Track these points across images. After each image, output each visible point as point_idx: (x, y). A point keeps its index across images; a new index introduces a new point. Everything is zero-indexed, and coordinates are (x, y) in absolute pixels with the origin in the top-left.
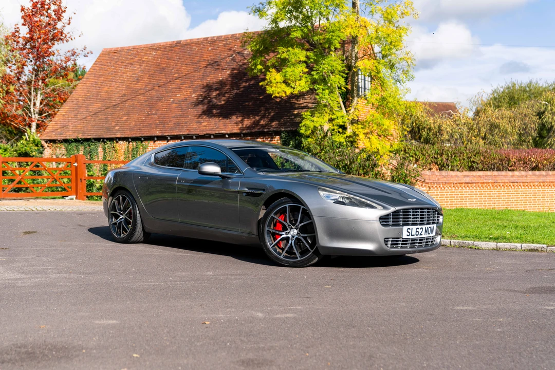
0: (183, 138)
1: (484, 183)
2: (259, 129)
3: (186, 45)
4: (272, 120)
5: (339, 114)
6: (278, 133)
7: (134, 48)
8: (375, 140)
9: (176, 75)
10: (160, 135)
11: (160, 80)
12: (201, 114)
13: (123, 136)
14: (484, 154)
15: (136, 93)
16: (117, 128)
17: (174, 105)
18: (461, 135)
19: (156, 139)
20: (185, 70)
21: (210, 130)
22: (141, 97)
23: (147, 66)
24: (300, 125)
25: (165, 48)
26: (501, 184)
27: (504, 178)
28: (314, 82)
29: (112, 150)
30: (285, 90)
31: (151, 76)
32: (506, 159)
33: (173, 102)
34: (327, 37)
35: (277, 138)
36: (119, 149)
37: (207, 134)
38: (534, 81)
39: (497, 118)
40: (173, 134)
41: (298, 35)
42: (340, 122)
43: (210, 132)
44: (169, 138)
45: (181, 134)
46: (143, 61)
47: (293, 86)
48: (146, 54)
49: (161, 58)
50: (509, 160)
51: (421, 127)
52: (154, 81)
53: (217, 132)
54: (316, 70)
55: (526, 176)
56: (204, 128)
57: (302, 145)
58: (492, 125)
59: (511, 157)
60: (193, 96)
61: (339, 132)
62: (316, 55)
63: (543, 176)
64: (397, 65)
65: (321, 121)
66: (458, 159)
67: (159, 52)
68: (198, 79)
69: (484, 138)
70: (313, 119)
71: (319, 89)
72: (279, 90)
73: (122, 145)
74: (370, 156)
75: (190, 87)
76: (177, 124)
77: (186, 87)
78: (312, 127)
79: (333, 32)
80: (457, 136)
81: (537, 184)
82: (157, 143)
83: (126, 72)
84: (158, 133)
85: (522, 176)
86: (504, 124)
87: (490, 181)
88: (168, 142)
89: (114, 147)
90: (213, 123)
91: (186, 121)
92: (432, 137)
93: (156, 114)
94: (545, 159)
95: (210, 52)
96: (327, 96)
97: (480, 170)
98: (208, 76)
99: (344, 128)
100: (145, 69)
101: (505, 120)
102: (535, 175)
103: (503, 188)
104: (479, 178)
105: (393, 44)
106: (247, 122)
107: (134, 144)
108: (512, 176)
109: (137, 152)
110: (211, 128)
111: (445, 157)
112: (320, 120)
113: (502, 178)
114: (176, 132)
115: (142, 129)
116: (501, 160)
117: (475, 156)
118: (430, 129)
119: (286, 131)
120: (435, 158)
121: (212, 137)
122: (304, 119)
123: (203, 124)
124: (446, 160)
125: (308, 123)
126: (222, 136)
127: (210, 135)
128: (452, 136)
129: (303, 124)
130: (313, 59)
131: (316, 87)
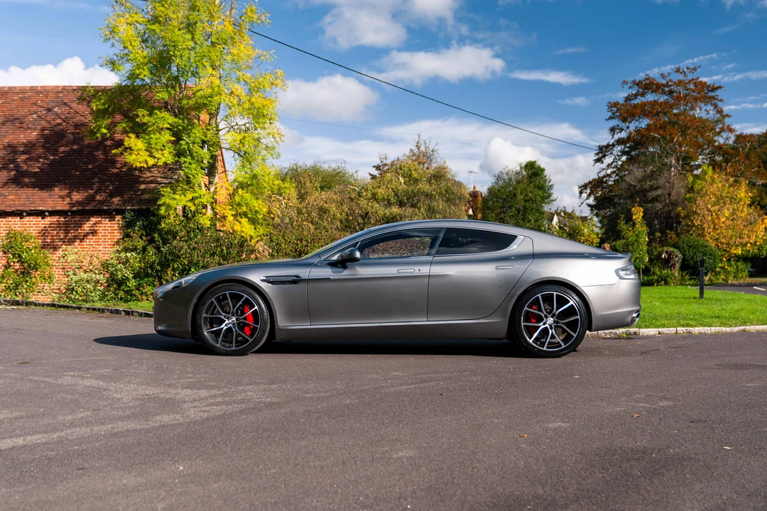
2: (94, 206)
4: (112, 195)
6: (120, 212)
12: (6, 183)
21: (21, 205)
24: (158, 203)
28: (179, 154)
30: (147, 160)
35: (118, 218)
37: (17, 211)
41: (165, 97)
42: (204, 200)
43: (22, 208)
47: (156, 156)
53: (33, 209)
54: (185, 140)
56: (12, 202)
70: (175, 197)
71: (185, 162)
72: (140, 159)
80: (287, 220)
86: (333, 209)
90: (25, 197)
98: (4, 137)
101: (332, 206)
106: (77, 196)
110: (22, 203)
111: (305, 243)
119: (131, 210)
121: (25, 214)
122: (163, 196)
123: (10, 197)
124: (306, 246)
125: (168, 201)
126: (41, 214)
127: (22, 211)
128: (282, 220)
129: (161, 203)
130: (182, 126)
131: (183, 159)
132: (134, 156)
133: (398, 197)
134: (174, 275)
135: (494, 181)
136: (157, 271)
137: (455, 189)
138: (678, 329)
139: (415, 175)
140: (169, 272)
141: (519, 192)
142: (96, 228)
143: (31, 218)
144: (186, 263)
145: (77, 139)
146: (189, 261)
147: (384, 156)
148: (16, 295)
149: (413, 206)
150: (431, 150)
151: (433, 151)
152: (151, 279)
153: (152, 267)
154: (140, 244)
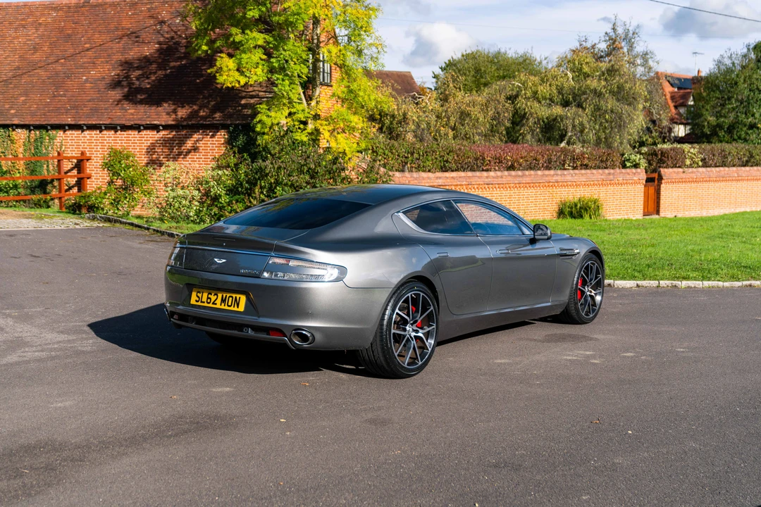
0: (103, 128)
1: (457, 185)
3: (96, 6)
4: (214, 110)
5: (300, 107)
6: (225, 127)
7: (25, 5)
8: (342, 139)
9: (87, 46)
10: (73, 123)
11: (66, 51)
12: (121, 99)
13: (22, 123)
14: (458, 152)
15: (34, 66)
16: (12, 111)
17: (89, 85)
18: (428, 124)
19: (67, 128)
20: (98, 39)
21: (139, 119)
22: (41, 72)
23: (46, 30)
24: (255, 120)
25: (69, 7)
26: (476, 186)
27: (479, 180)
28: (272, 71)
29: (6, 140)
30: (239, 79)
31: (53, 45)
32: (481, 158)
33: (86, 81)
34: (292, 20)
35: (223, 132)
36: (16, 138)
37: (135, 124)
38: (503, 51)
39: (468, 105)
40: (90, 122)
41: (255, 15)
42: (301, 116)
43: (139, 122)
44: (85, 128)
45: (101, 123)
46: (40, 24)
47: (248, 75)
48: (43, 15)
49: (64, 21)
50: (483, 159)
51: (383, 114)
52: (57, 52)
53: (148, 123)
54: (276, 57)
55: (502, 177)
56: (131, 116)
57: (257, 143)
58: (462, 113)
59: (486, 155)
60: (112, 74)
61: (299, 128)
62: (276, 40)
63: (519, 176)
64: (365, 51)
65: (279, 117)
66: (430, 158)
67: (61, 13)
68: (118, 52)
69: (453, 129)
70: (270, 114)
72: (231, 79)
73: (21, 135)
74: (336, 159)
75: (107, 62)
76: (95, 110)
77: (102, 62)
78: (270, 124)
79: (298, 14)
80: (423, 126)
81: (512, 185)
82: (68, 133)
83: (18, 38)
84: (70, 121)
85: (497, 177)
86: (475, 112)
87: (464, 183)
88: (82, 132)
89: (9, 136)
90: (142, 111)
91: (106, 106)
92: (395, 126)
93: (64, 95)
94: (522, 158)
95: (130, 17)
96: (287, 88)
97: (453, 171)
98: (131, 49)
99: (305, 123)
100: (44, 35)
101: (476, 108)
102: (510, 175)
103: (477, 190)
104: (452, 180)
105: (364, 29)
107: (38, 133)
108: (487, 177)
109: (41, 143)
110: (140, 117)
111: (416, 155)
112: (279, 114)
113: (476, 179)
114: (94, 121)
115: (48, 114)
116: (477, 159)
117: (448, 154)
118: (393, 116)
119: (234, 125)
120: (406, 157)
121: (142, 128)
122: (259, 112)
123: (130, 111)
124: (417, 159)
125: (264, 118)
126: (155, 128)
127: (140, 126)
128: (418, 126)
129: (258, 120)
130: (273, 44)
131: (275, 77)
132: (225, 77)
133: (563, 96)
134: (262, 193)
135: (712, 67)
136: (246, 189)
137: (627, 86)
138: (661, 282)
139: (586, 69)
140: (257, 190)
141: (742, 81)
142: (198, 145)
143: (148, 132)
144: (273, 181)
145: (187, 55)
146: (276, 179)
147: (584, 39)
148: (118, 209)
149: (580, 106)
150: (631, 32)
151: (633, 34)
152: (242, 196)
153: (241, 184)
154: (233, 160)
